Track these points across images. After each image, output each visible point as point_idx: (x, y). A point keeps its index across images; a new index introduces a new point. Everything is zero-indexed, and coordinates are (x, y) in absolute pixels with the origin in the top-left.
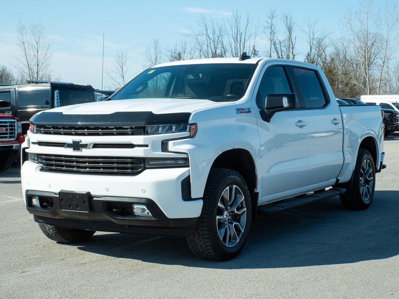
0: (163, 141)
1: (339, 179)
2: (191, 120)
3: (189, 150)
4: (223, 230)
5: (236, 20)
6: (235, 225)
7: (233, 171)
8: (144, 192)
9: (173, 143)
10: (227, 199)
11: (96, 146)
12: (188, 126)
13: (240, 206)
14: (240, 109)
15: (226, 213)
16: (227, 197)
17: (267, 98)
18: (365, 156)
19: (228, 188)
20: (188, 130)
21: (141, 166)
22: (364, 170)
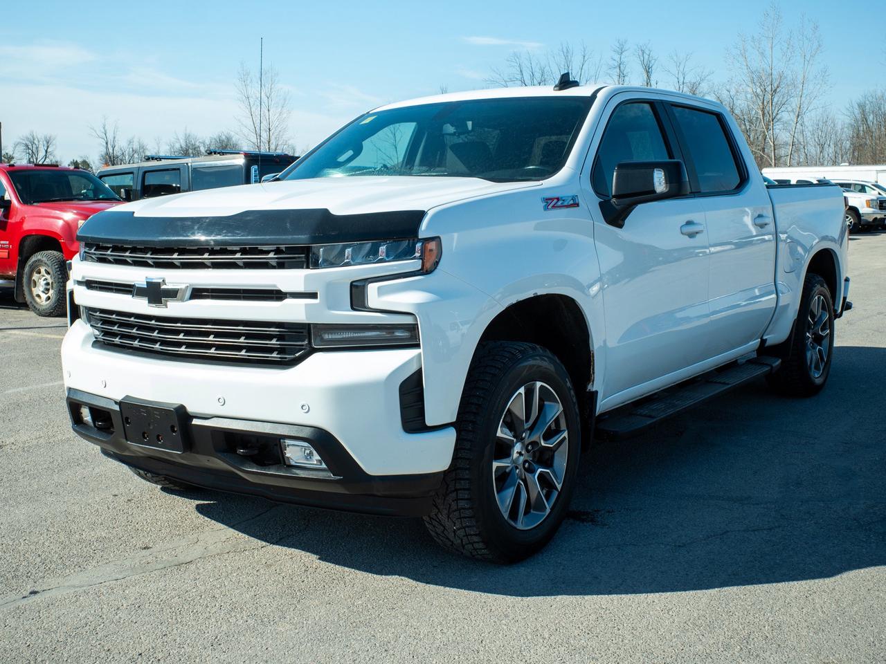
0: (354, 284)
1: (766, 339)
2: (424, 230)
3: (419, 306)
4: (510, 493)
5: (566, 57)
6: (541, 476)
7: (534, 349)
8: (307, 412)
9: (379, 288)
10: (521, 418)
11: (198, 293)
12: (419, 245)
13: (553, 427)
14: (552, 199)
15: (518, 447)
16: (520, 411)
17: (617, 172)
18: (815, 289)
19: (522, 390)
20: (417, 255)
21: (303, 345)
22: (813, 317)
